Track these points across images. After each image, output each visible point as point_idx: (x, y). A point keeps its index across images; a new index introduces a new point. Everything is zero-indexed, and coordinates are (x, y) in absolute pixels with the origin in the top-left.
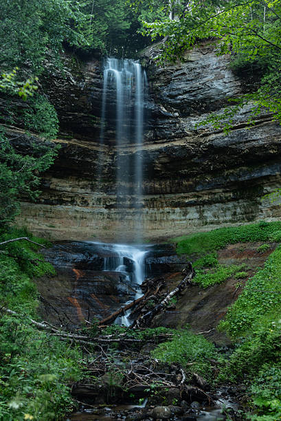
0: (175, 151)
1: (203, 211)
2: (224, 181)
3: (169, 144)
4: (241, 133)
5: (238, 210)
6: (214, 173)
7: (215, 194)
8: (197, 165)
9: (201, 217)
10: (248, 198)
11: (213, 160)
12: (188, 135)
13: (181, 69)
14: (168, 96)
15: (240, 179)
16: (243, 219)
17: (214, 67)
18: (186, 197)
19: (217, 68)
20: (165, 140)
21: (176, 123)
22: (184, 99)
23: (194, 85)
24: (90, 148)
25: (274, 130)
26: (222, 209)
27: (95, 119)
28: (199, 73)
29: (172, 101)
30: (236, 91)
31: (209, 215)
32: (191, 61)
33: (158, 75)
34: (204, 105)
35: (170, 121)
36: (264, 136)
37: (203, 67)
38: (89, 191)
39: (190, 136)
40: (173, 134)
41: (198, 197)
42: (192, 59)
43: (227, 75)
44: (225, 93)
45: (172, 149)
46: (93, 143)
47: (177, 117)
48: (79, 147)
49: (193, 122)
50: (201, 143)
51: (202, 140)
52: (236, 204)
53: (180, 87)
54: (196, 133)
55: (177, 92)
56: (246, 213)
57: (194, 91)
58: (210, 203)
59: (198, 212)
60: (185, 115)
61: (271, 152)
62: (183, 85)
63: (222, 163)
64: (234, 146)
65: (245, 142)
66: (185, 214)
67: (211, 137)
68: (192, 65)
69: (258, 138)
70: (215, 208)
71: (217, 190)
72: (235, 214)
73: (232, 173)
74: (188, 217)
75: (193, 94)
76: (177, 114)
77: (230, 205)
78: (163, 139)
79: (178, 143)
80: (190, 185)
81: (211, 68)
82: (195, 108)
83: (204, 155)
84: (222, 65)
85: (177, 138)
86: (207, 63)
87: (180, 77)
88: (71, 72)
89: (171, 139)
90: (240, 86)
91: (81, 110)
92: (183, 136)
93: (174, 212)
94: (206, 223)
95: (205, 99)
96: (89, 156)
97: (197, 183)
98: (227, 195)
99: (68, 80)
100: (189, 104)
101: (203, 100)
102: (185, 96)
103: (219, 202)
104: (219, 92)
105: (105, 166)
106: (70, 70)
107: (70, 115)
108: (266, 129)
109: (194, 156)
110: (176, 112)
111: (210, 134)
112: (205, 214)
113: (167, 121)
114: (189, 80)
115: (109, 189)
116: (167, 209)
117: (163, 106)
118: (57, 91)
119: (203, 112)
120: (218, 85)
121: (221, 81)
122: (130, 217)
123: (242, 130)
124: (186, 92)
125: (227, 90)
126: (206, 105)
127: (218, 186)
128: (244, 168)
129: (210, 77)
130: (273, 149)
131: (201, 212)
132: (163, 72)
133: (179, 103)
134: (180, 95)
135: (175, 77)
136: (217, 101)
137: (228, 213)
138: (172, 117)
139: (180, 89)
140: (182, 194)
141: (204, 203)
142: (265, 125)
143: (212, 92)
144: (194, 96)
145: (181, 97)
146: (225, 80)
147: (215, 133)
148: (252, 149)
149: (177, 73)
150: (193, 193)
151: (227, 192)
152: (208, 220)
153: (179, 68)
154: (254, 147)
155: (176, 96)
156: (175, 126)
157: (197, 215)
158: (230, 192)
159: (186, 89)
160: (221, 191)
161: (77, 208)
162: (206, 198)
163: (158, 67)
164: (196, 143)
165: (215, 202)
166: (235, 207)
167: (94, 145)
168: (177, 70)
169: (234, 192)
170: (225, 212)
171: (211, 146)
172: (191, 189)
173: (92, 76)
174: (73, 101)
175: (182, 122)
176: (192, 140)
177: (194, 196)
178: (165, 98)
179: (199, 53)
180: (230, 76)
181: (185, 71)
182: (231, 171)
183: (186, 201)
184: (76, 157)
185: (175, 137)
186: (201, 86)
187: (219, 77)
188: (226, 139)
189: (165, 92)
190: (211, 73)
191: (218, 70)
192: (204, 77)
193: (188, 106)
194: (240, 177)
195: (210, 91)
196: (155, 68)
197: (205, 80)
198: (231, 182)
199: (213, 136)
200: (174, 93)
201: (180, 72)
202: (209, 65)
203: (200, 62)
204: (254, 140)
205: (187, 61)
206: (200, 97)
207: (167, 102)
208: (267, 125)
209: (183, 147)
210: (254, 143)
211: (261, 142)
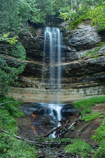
0: (74, 65)
1: (86, 90)
2: (94, 78)
3: (72, 63)
4: (101, 58)
5: (100, 90)
6: (90, 74)
7: (90, 83)
8: (83, 71)
9: (85, 93)
10: (104, 85)
11: (90, 69)
12: (79, 59)
13: (76, 32)
14: (71, 43)
15: (101, 77)
16: (102, 94)
17: (90, 31)
18: (79, 85)
19: (91, 31)
21: (74, 54)
22: (78, 44)
23: (82, 38)
24: (39, 64)
26: (94, 89)
27: (41, 52)
28: (84, 33)
29: (73, 45)
30: (99, 41)
31: (88, 92)
33: (67, 34)
34: (86, 46)
35: (72, 53)
37: (86, 31)
38: (38, 82)
40: (73, 59)
41: (84, 84)
42: (81, 27)
43: (95, 34)
44: (95, 42)
45: (73, 65)
46: (40, 62)
48: (34, 64)
49: (81, 53)
50: (85, 62)
51: (85, 61)
52: (99, 87)
53: (76, 39)
54: (83, 58)
56: (103, 91)
57: (82, 41)
58: (88, 87)
59: (83, 91)
60: (78, 51)
62: (77, 38)
63: (93, 70)
64: (98, 64)
65: (103, 62)
66: (78, 91)
68: (81, 30)
70: (90, 89)
71: (91, 82)
72: (99, 91)
73: (98, 75)
74: (79, 93)
75: (81, 42)
76: (75, 50)
77: (97, 88)
78: (69, 60)
79: (75, 62)
82: (82, 48)
83: (86, 67)
84: (93, 30)
85: (75, 60)
87: (76, 35)
88: (31, 33)
89: (73, 60)
90: (101, 39)
91: (35, 49)
92: (77, 59)
93: (74, 91)
94: (87, 95)
95: (86, 44)
96: (38, 67)
97: (83, 79)
98: (96, 84)
99: (30, 36)
100: (80, 46)
101: (86, 45)
102: (78, 43)
103: (92, 87)
104: (92, 41)
105: (45, 72)
107: (31, 51)
109: (82, 67)
110: (74, 49)
111: (88, 58)
112: (86, 92)
113: (71, 53)
114: (80, 36)
115: (47, 81)
116: (71, 90)
117: (69, 47)
118: (25, 41)
119: (86, 49)
120: (92, 38)
122: (55, 93)
123: (102, 57)
124: (79, 41)
125: (95, 40)
127: (92, 80)
128: (103, 73)
129: (88, 35)
131: (85, 91)
132: (69, 33)
133: (76, 46)
134: (76, 42)
135: (74, 35)
136: (91, 45)
137: (96, 91)
138: (73, 51)
139: (76, 40)
140: (77, 83)
141: (86, 87)
144: (82, 43)
145: (76, 43)
146: (95, 36)
149: (75, 33)
150: (81, 83)
151: (95, 82)
152: (88, 94)
153: (76, 31)
155: (75, 43)
156: (74, 55)
157: (83, 92)
158: (97, 82)
159: (78, 40)
160: (93, 82)
161: (34, 89)
162: (87, 85)
164: (83, 62)
165: (90, 87)
166: (99, 88)
167: (40, 63)
168: (75, 32)
169: (98, 82)
170: (95, 91)
171: (89, 64)
172: (81, 81)
173: (39, 34)
174: (32, 45)
175: (77, 53)
176: (81, 61)
177: (82, 84)
178: (70, 43)
179: (84, 25)
180: (97, 34)
181: (78, 32)
182: (97, 74)
183: (79, 86)
184: (33, 68)
185: (74, 60)
186: (85, 39)
187: (92, 35)
188: (95, 60)
189: (70, 41)
190: (89, 33)
191: (92, 32)
192: (86, 35)
193: (79, 47)
194: (101, 76)
195: (89, 40)
196: (66, 31)
197: (86, 36)
198: (97, 78)
199: (90, 59)
200: (73, 41)
201: (76, 33)
202: (88, 30)
203: (84, 29)
205: (79, 28)
206: (84, 43)
207: (71, 45)
209: (77, 64)
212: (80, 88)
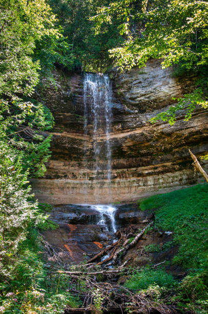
0: (136, 137)
1: (158, 179)
2: (172, 157)
3: (132, 133)
4: (183, 123)
5: (183, 177)
6: (165, 151)
7: (166, 166)
8: (152, 146)
10: (189, 168)
11: (164, 143)
12: (145, 126)
13: (138, 79)
14: (130, 99)
15: (183, 155)
16: (187, 183)
17: (162, 76)
18: (146, 170)
19: (164, 77)
20: (129, 130)
21: (136, 117)
22: (141, 100)
23: (148, 90)
24: (76, 138)
25: (206, 119)
26: (172, 177)
27: (78, 117)
28: (151, 82)
29: (133, 102)
30: (178, 93)
32: (145, 73)
33: (122, 84)
34: (156, 104)
35: (132, 116)
36: (199, 124)
37: (154, 77)
38: (77, 168)
39: (147, 126)
40: (135, 125)
41: (155, 169)
42: (146, 71)
43: (171, 82)
44: (170, 95)
45: (134, 136)
46: (78, 134)
47: (136, 113)
48: (68, 138)
49: (148, 116)
50: (155, 131)
51: (155, 129)
52: (181, 173)
53: (138, 92)
54: (151, 124)
55: (136, 96)
56: (188, 179)
57: (148, 94)
58: (162, 173)
59: (154, 180)
60: (142, 111)
61: (205, 135)
62: (140, 91)
63: (170, 144)
64: (178, 132)
65: (186, 129)
66: (146, 181)
67: (161, 127)
68: (146, 76)
69: (195, 125)
70: (166, 176)
71: (167, 164)
72: (181, 180)
74: (148, 183)
75: (147, 96)
76: (136, 111)
77: (177, 173)
79: (138, 131)
80: (148, 161)
81: (159, 77)
82: (149, 107)
83: (157, 139)
84: (167, 75)
85: (138, 128)
86: (156, 74)
87: (137, 85)
88: (60, 85)
89: (133, 129)
90: (180, 89)
91: (68, 111)
92: (142, 127)
94: (161, 187)
95: (156, 99)
96: (75, 143)
97: (153, 159)
98: (175, 167)
99: (59, 90)
101: (155, 101)
102: (142, 98)
103: (169, 172)
104: (166, 95)
105: (88, 150)
106: (59, 83)
107: (61, 115)
108: (201, 119)
109: (150, 140)
110: (136, 110)
111: (161, 124)
113: (129, 116)
114: (144, 87)
115: (91, 167)
116: (133, 179)
118: (51, 98)
119: (155, 109)
120: (165, 90)
121: (167, 86)
123: (183, 120)
125: (171, 92)
126: (158, 105)
127: (168, 161)
128: (186, 147)
129: (159, 84)
130: (206, 133)
132: (125, 82)
133: (138, 104)
134: (138, 97)
135: (134, 85)
136: (164, 101)
137: (176, 179)
138: (133, 113)
139: (138, 93)
140: (143, 168)
141: (158, 173)
142: (200, 116)
143: (161, 94)
144: (148, 98)
145: (139, 99)
146: (170, 86)
147: (164, 123)
148: (191, 134)
149: (135, 82)
150: (150, 166)
151: (174, 164)
154: (192, 132)
155: (136, 98)
156: (136, 120)
158: (177, 164)
159: (142, 93)
160: (170, 164)
161: (69, 181)
162: (160, 169)
163: (122, 78)
164: (151, 131)
165: (166, 172)
166: (181, 175)
167: (79, 136)
168: (135, 80)
169: (179, 164)
170: (174, 179)
171: (162, 133)
172: (148, 164)
173: (75, 87)
174: (63, 105)
175: (140, 116)
176: (148, 129)
177: (151, 169)
178: (128, 100)
179: (150, 67)
180: (173, 82)
181: (141, 80)
182: (177, 150)
183: (146, 172)
184: (67, 145)
185: (136, 127)
186: (152, 91)
187: (165, 84)
188: (172, 127)
189: (128, 96)
190: (160, 81)
191: (165, 79)
192: (155, 84)
193: (144, 105)
194: (183, 153)
195: (160, 93)
196: (119, 80)
197: (155, 86)
198: (177, 157)
199: (163, 126)
200: (134, 96)
201: (139, 81)
202: (158, 75)
203: (152, 73)
204: (192, 127)
205: (142, 73)
206: (152, 98)
207: (130, 103)
208: (201, 116)
209: (142, 134)
210: (192, 129)
211: (197, 129)
212: (149, 174)
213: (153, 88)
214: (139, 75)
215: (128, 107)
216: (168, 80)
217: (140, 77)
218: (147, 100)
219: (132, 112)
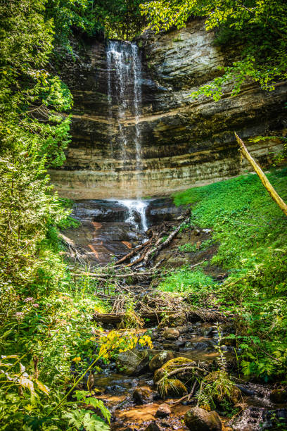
0: (169, 120)
1: (195, 170)
2: (211, 144)
3: (165, 115)
4: (225, 102)
5: (224, 168)
6: (203, 137)
7: (204, 155)
8: (188, 131)
9: (194, 175)
10: (232, 157)
11: (202, 127)
12: (180, 107)
13: (173, 49)
14: (163, 73)
15: (225, 142)
16: (228, 174)
17: (201, 45)
18: (181, 159)
19: (204, 46)
20: (162, 112)
21: (170, 96)
22: (176, 75)
23: (184, 63)
24: (99, 121)
25: (253, 98)
26: (211, 167)
27: (101, 96)
28: (188, 51)
29: (166, 77)
31: (199, 172)
32: (182, 41)
33: (153, 55)
34: (193, 79)
35: (166, 95)
36: (244, 104)
37: (192, 46)
38: (101, 157)
39: (183, 107)
40: (168, 106)
41: (191, 158)
42: (182, 38)
43: (212, 51)
44: (211, 68)
46: (101, 117)
47: (170, 92)
48: (90, 121)
49: (184, 95)
50: (192, 113)
51: (192, 110)
52: (222, 162)
53: (172, 64)
54: (187, 104)
55: (170, 69)
56: (230, 169)
57: (184, 67)
58: (200, 162)
59: (190, 171)
60: (177, 89)
61: (250, 116)
62: (175, 63)
63: (209, 129)
64: (219, 114)
65: (228, 110)
66: (180, 173)
67: (199, 108)
68: (182, 44)
69: (240, 105)
70: (204, 166)
71: (206, 152)
72: (221, 171)
73: (218, 137)
74: (183, 175)
75: (183, 70)
76: (170, 89)
77: (217, 163)
78: (161, 110)
79: (172, 114)
80: (183, 149)
81: (198, 46)
82: (186, 83)
83: (195, 122)
84: (207, 42)
85: (172, 109)
86: (194, 42)
87: (172, 56)
88: (78, 55)
89: (167, 110)
90: (224, 61)
91: (90, 89)
92: (177, 108)
93: (172, 172)
95: (194, 74)
96: (98, 128)
97: (189, 147)
98: (214, 155)
100: (180, 79)
101: (192, 76)
102: (177, 72)
103: (207, 162)
104: (206, 68)
105: (113, 136)
106: (77, 53)
107: (80, 93)
108: (246, 97)
109: (186, 124)
110: (169, 87)
111: (199, 105)
113: (162, 95)
114: (180, 58)
115: (117, 156)
116: (166, 170)
117: (159, 82)
118: (68, 72)
119: (192, 86)
120: (205, 61)
121: (207, 57)
123: (226, 100)
124: (178, 69)
125: (212, 65)
126: (195, 79)
127: (207, 148)
128: (228, 132)
129: (197, 54)
130: (252, 114)
131: (193, 171)
132: (157, 52)
133: (172, 79)
134: (173, 71)
135: (168, 55)
136: (204, 75)
137: (216, 170)
138: (166, 91)
139: (172, 67)
140: (178, 157)
141: (195, 163)
142: (245, 94)
143: (200, 68)
144: (185, 72)
145: (173, 73)
146: (210, 56)
147: (203, 103)
148: (235, 116)
149: (169, 52)
150: (186, 155)
151: (214, 153)
152: (199, 177)
153: (171, 48)
154: (236, 113)
155: (170, 72)
156: (169, 99)
157: (190, 173)
158: (217, 152)
159: (177, 66)
161: (92, 172)
162: (197, 159)
163: (153, 47)
164: (187, 113)
165: (204, 162)
166: (221, 165)
167: (102, 119)
168: (169, 49)
169: (220, 152)
170: (213, 169)
171: (200, 115)
172: (184, 152)
173: (97, 57)
174: (82, 80)
175: (175, 95)
176: (184, 111)
177: (187, 158)
178: (160, 75)
179: (187, 33)
181: (176, 50)
182: (217, 135)
183: (181, 162)
184: (88, 130)
185: (170, 108)
186: (190, 63)
187: (206, 54)
188: (213, 108)
189: (160, 69)
190: (199, 50)
191: (205, 47)
192: (193, 55)
193: (180, 81)
194: (225, 139)
195: (199, 66)
196: (150, 49)
197: (193, 57)
198: (217, 144)
199: (202, 106)
200: (167, 70)
201: (172, 51)
202: (196, 44)
203: (189, 41)
204: (236, 108)
205: (178, 41)
206: (190, 72)
207: (162, 79)
208: (247, 94)
209: (177, 117)
210: (236, 110)
211: (241, 109)
212: (184, 164)
213: (191, 59)
214: (173, 43)
215: (161, 84)
216: (208, 49)
217: (175, 45)
218: (183, 74)
219: (165, 89)
